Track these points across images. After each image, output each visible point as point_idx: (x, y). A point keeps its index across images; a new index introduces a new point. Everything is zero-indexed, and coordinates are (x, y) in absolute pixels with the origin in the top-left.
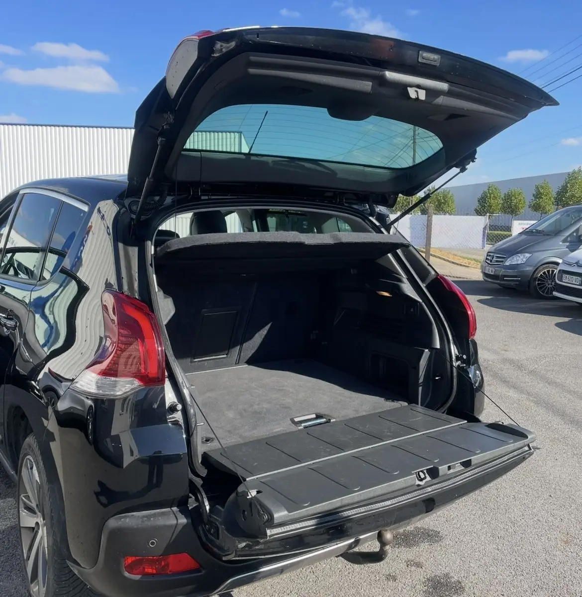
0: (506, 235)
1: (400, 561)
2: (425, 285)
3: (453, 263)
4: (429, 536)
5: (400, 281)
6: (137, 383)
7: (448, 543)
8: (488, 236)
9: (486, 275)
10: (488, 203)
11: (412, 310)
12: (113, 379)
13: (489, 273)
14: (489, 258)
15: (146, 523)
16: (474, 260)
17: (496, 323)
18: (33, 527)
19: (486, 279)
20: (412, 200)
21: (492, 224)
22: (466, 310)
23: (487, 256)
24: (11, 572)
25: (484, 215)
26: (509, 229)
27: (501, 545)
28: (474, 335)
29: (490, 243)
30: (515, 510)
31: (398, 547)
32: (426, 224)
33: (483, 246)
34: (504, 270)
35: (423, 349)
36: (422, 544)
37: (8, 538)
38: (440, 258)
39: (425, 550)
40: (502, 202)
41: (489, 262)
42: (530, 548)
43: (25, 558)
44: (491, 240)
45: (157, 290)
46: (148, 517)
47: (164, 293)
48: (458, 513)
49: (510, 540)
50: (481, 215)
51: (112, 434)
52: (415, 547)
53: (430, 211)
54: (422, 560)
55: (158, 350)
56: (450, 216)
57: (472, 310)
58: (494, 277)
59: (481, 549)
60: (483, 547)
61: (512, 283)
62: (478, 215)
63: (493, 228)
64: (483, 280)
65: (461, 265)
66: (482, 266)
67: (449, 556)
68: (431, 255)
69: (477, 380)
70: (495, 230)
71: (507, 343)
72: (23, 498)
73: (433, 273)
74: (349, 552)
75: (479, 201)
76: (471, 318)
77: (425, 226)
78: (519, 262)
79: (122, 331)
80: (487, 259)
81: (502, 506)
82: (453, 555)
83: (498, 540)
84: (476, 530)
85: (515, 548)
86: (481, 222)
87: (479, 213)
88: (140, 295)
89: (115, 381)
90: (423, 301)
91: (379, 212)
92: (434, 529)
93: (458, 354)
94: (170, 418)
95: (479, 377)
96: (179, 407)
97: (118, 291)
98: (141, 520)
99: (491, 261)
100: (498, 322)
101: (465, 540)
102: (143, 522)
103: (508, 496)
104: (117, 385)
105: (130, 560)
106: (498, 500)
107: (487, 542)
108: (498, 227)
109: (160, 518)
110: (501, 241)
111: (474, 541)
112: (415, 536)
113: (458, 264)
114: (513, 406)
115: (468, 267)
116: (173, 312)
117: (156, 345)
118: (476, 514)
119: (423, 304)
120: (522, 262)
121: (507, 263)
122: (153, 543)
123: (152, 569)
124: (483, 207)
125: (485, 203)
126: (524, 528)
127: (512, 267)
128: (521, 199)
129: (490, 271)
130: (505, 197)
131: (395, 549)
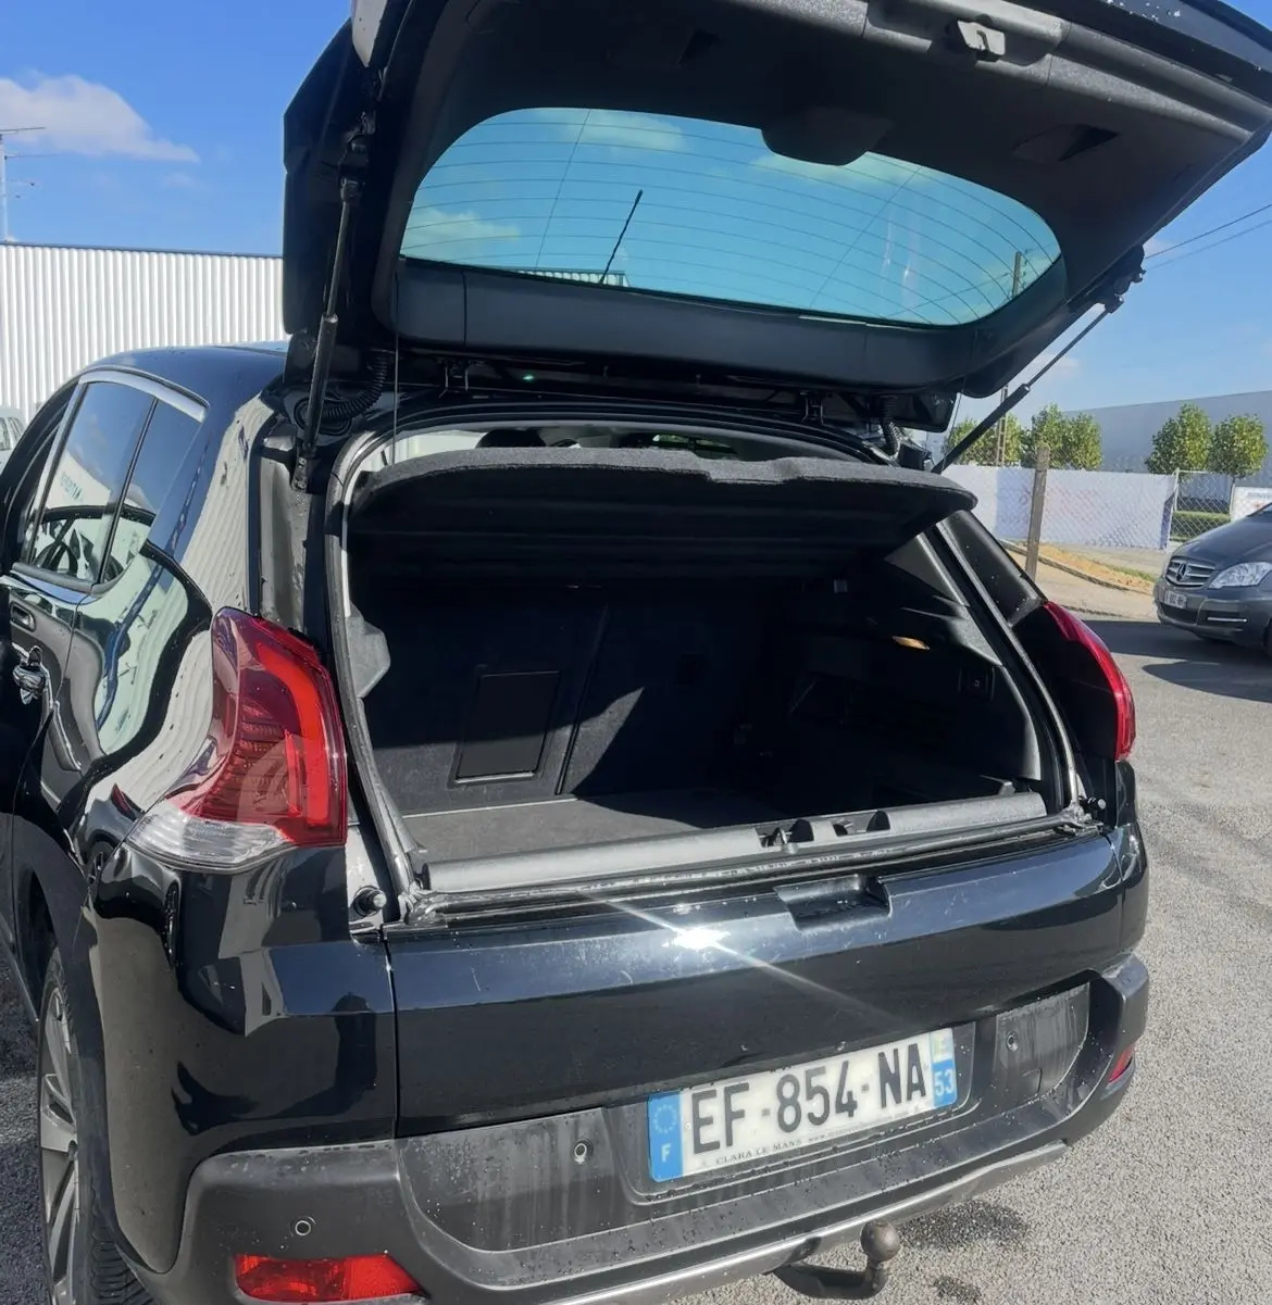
0: (1217, 520)
1: (924, 1282)
2: (1011, 625)
3: (1090, 579)
4: (997, 1222)
5: (951, 612)
6: (279, 837)
7: (1041, 1244)
8: (1174, 521)
9: (1165, 608)
10: (1178, 448)
11: (977, 685)
12: (227, 825)
13: (1172, 604)
14: (1175, 570)
15: (289, 1177)
16: (1141, 575)
17: (1184, 719)
18: (64, 1153)
19: (1166, 618)
20: (1002, 436)
21: (1184, 495)
22: (1112, 690)
23: (1171, 565)
24: (20, 1248)
25: (1169, 473)
26: (1224, 507)
27: (1173, 1256)
28: (1128, 750)
29: (1179, 538)
30: (1211, 1171)
31: (921, 1247)
32: (1030, 490)
33: (1163, 544)
34: (1207, 600)
35: (1000, 780)
36: (980, 1242)
37: (26, 1166)
38: (1060, 567)
39: (984, 1258)
40: (1210, 445)
41: (1174, 580)
42: (1243, 1267)
43: (48, 1220)
44: (1182, 530)
45: (347, 613)
46: (296, 1163)
47: (366, 619)
48: (1071, 1170)
49: (1194, 1244)
50: (1161, 472)
51: (220, 957)
52: (962, 1249)
53: (1041, 460)
54: (977, 1281)
55: (332, 760)
56: (1087, 472)
57: (1125, 689)
58: (1186, 614)
59: (1123, 1263)
60: (1128, 1258)
61: (1227, 631)
62: (1151, 472)
63: (1188, 503)
64: (1159, 621)
65: (1108, 585)
66: (1157, 587)
67: (1043, 1277)
68: (1040, 560)
69: (1130, 861)
70: (1192, 509)
71: (1206, 768)
72: (49, 1083)
73: (1033, 596)
74: (793, 1264)
75: (1156, 442)
76: (1121, 709)
77: (1028, 493)
78: (1245, 583)
79: (248, 709)
80: (1169, 572)
81: (1179, 1160)
82: (1053, 1274)
83: (1164, 1244)
84: (1111, 1215)
85: (1204, 1264)
86: (1161, 487)
87: (1154, 468)
88: (306, 623)
89: (230, 831)
90: (1006, 665)
91: (909, 445)
92: (1011, 1207)
93: (1086, 797)
94: (359, 926)
95: (1135, 852)
96: (381, 899)
97: (248, 611)
98: (277, 1169)
99: (1179, 578)
100: (1188, 718)
101: (1085, 1238)
102: (282, 1174)
103: (1194, 1135)
104: (234, 841)
105: (251, 1262)
106: (1170, 1144)
107: (1136, 1246)
108: (1200, 501)
109: (323, 1168)
110: (1204, 531)
111: (1105, 1243)
112: (963, 1221)
113: (1101, 583)
114: (1215, 919)
115: (1125, 589)
116: (383, 667)
117: (327, 748)
118: (1115, 1176)
119: (1005, 670)
120: (1254, 583)
121: (1218, 584)
122: (303, 1228)
123: (309, 1284)
124: (1166, 454)
125: (1171, 446)
126: (1229, 1217)
127: (1227, 593)
128: (1255, 441)
129: (1177, 600)
130: (1216, 434)
131: (913, 1250)
